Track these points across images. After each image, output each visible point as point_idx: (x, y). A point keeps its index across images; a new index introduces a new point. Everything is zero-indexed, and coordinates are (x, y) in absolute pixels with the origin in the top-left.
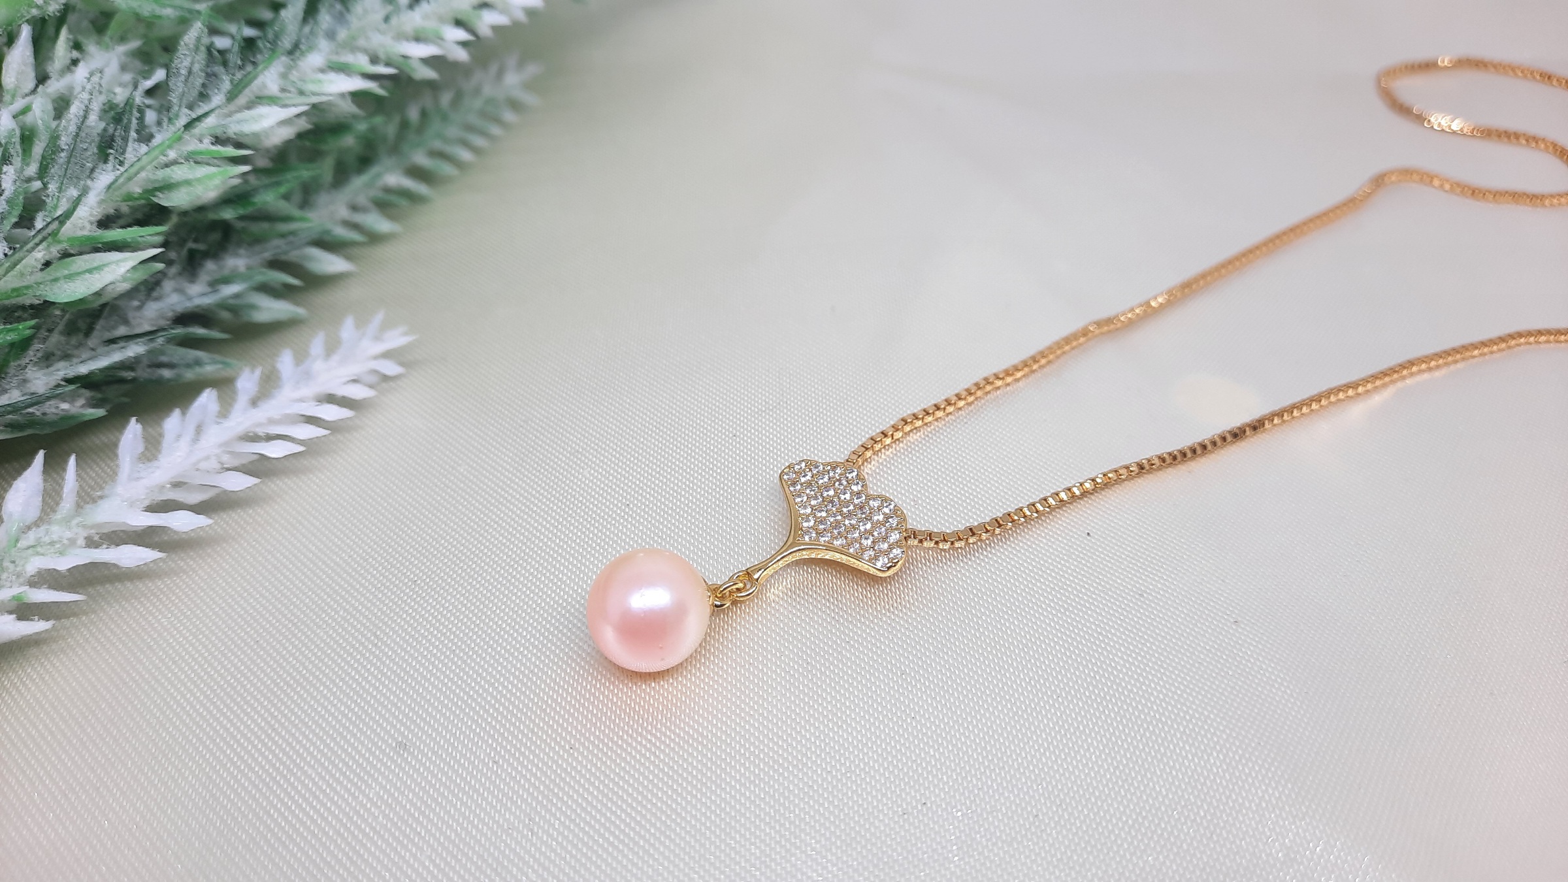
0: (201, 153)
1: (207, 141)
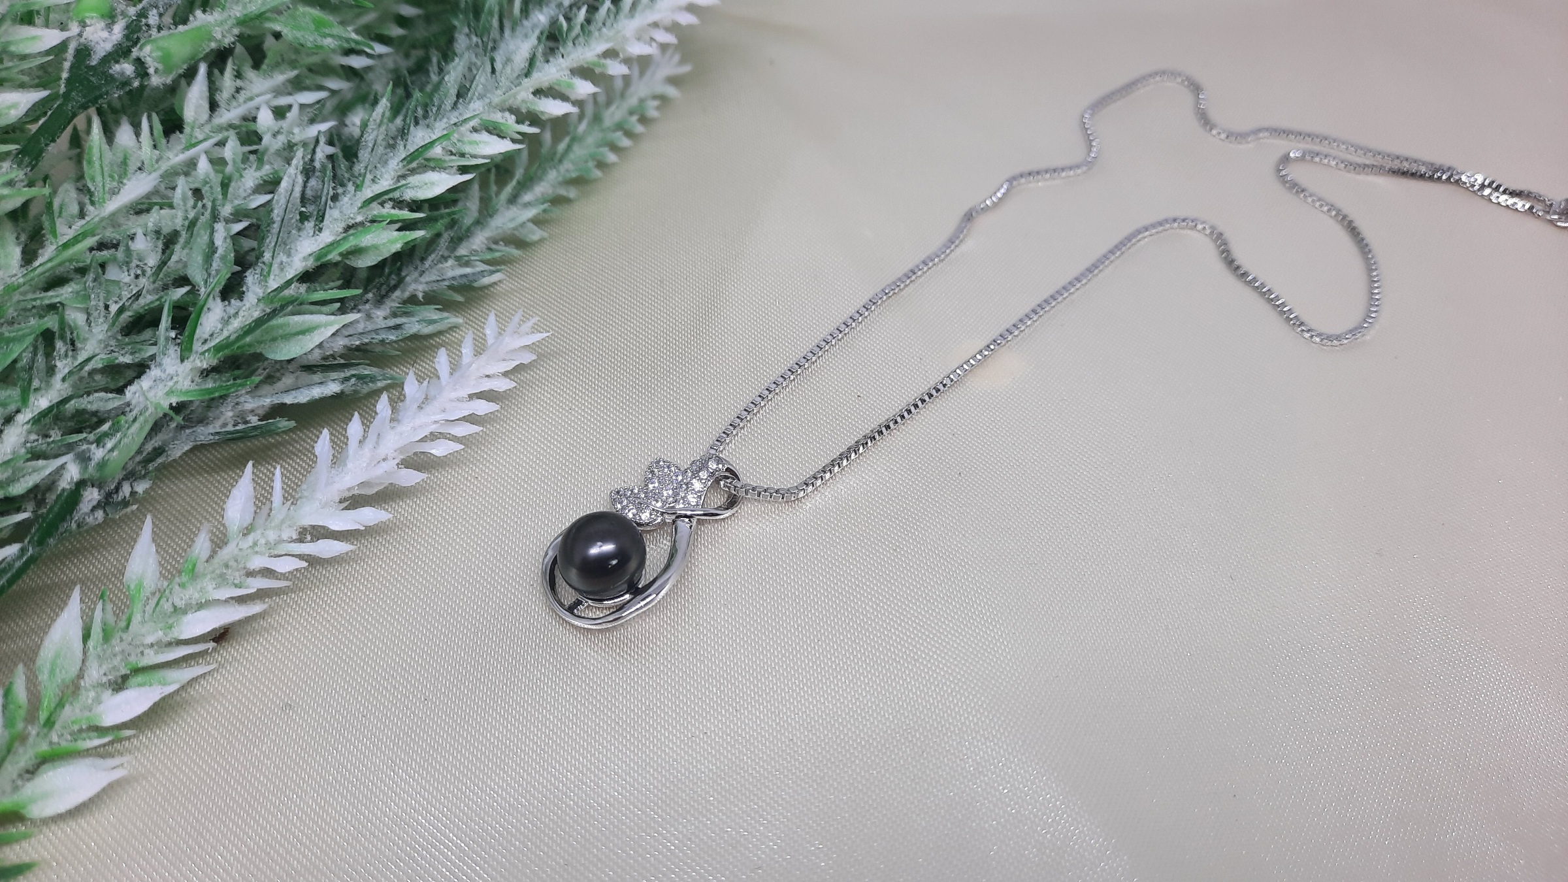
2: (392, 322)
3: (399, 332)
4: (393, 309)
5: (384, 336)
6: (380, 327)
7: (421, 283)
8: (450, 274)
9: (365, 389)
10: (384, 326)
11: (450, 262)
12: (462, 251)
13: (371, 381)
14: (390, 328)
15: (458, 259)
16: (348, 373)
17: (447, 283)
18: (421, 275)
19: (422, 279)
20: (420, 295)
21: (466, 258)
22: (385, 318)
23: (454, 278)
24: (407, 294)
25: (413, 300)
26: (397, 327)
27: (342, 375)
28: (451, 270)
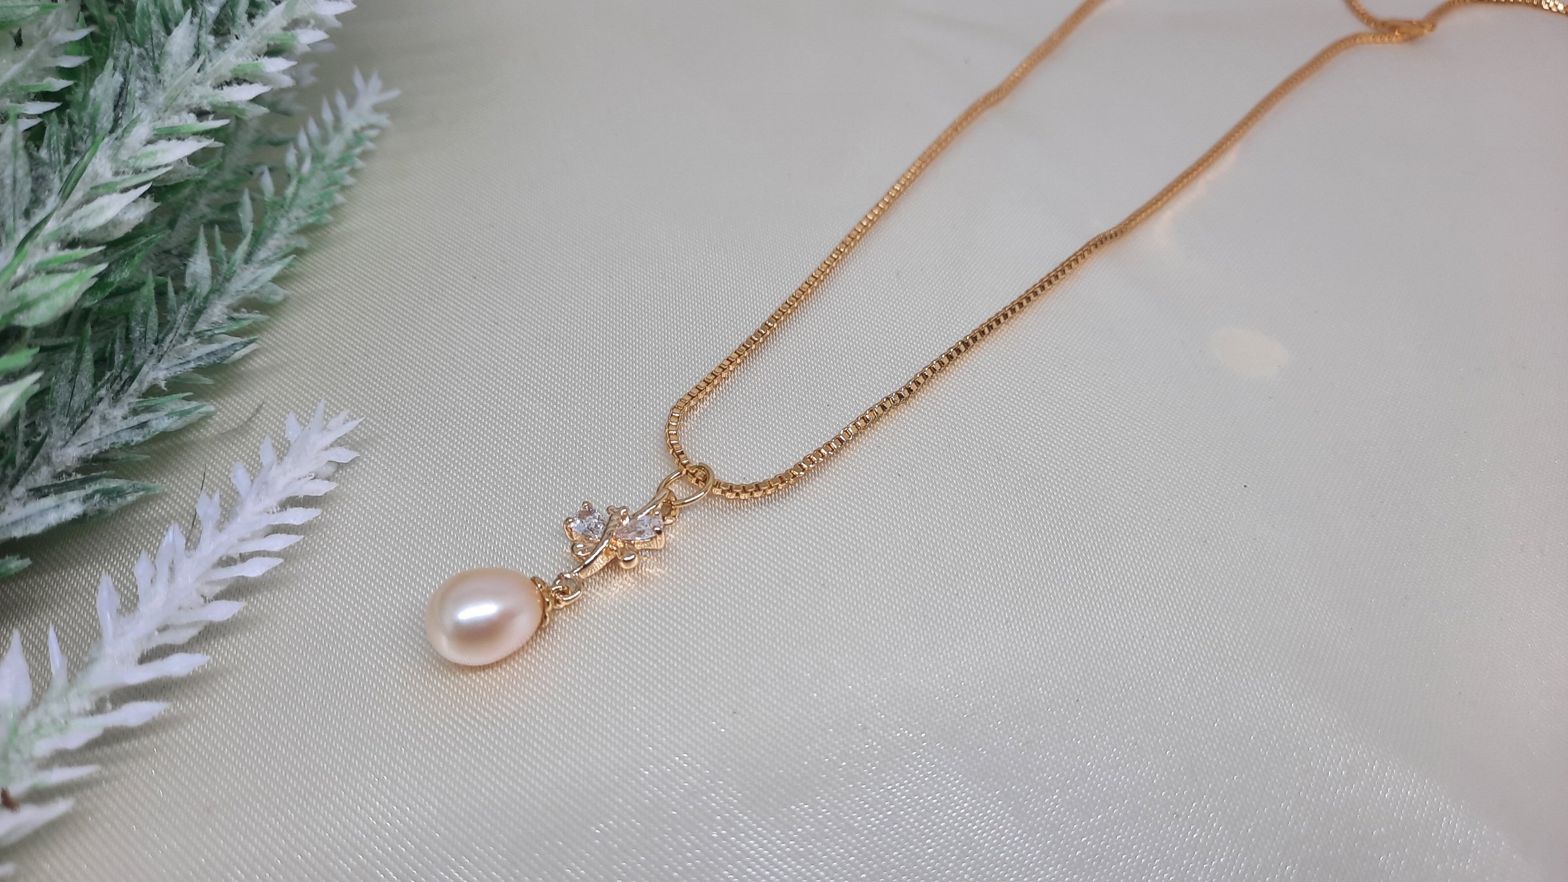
0: (49, 262)
1: (53, 247)
2: (135, 421)
3: (146, 430)
4: (132, 406)
5: (127, 439)
6: (119, 428)
7: (160, 369)
8: (194, 354)
9: (113, 507)
10: (125, 427)
11: (190, 341)
12: (201, 326)
13: (121, 497)
14: (132, 428)
15: (199, 335)
16: (89, 489)
17: (192, 365)
18: (159, 361)
19: (162, 365)
20: (163, 384)
21: (209, 333)
22: (125, 418)
23: (200, 358)
24: (145, 386)
26: (142, 425)
27: (82, 493)
28: (196, 351)
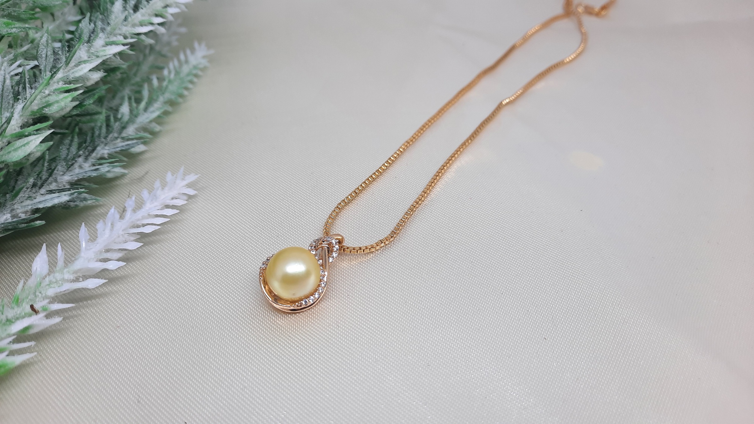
0: (59, 89)
1: (61, 83)
2: (94, 168)
3: (98, 172)
4: (93, 163)
5: (90, 174)
7: (106, 150)
8: (120, 145)
10: (89, 170)
11: (119, 140)
12: (124, 135)
14: (92, 170)
15: (123, 138)
16: (73, 191)
17: (119, 149)
18: (105, 146)
19: (107, 148)
21: (127, 137)
22: (89, 167)
23: (122, 146)
24: (98, 155)
25: (102, 158)
26: (96, 170)
